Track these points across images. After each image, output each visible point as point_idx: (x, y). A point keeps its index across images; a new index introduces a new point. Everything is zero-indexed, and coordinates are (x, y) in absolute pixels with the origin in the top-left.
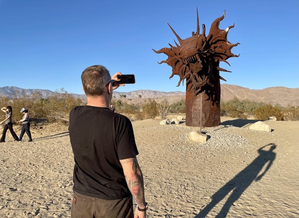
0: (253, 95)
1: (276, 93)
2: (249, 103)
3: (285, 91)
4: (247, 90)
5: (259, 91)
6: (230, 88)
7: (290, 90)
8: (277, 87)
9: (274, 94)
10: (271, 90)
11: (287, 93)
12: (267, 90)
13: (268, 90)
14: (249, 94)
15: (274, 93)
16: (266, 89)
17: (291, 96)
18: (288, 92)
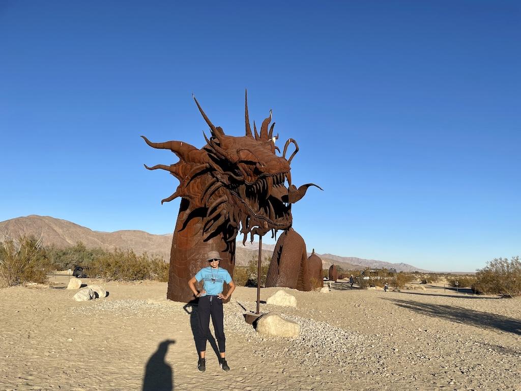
0: (96, 239)
1: (131, 240)
2: (103, 254)
3: (145, 237)
4: (87, 231)
5: (108, 234)
6: (56, 224)
7: (152, 237)
8: (134, 231)
9: (129, 242)
10: (125, 235)
11: (147, 241)
12: (119, 234)
13: (121, 235)
14: (90, 237)
15: (129, 239)
16: (118, 232)
17: (152, 247)
18: (150, 239)
